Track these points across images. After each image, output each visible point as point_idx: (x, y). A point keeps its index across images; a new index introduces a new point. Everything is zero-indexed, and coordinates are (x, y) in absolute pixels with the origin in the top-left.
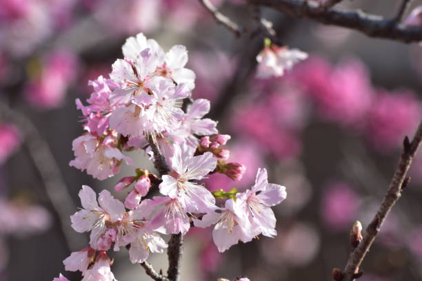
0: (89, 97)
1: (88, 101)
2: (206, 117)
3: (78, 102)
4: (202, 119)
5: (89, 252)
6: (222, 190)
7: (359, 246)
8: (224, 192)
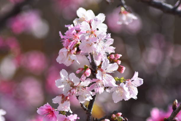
0: (65, 32)
1: (65, 33)
2: (111, 45)
3: (60, 32)
4: (109, 46)
5: (62, 96)
6: (117, 77)
7: (176, 110)
8: (119, 79)
